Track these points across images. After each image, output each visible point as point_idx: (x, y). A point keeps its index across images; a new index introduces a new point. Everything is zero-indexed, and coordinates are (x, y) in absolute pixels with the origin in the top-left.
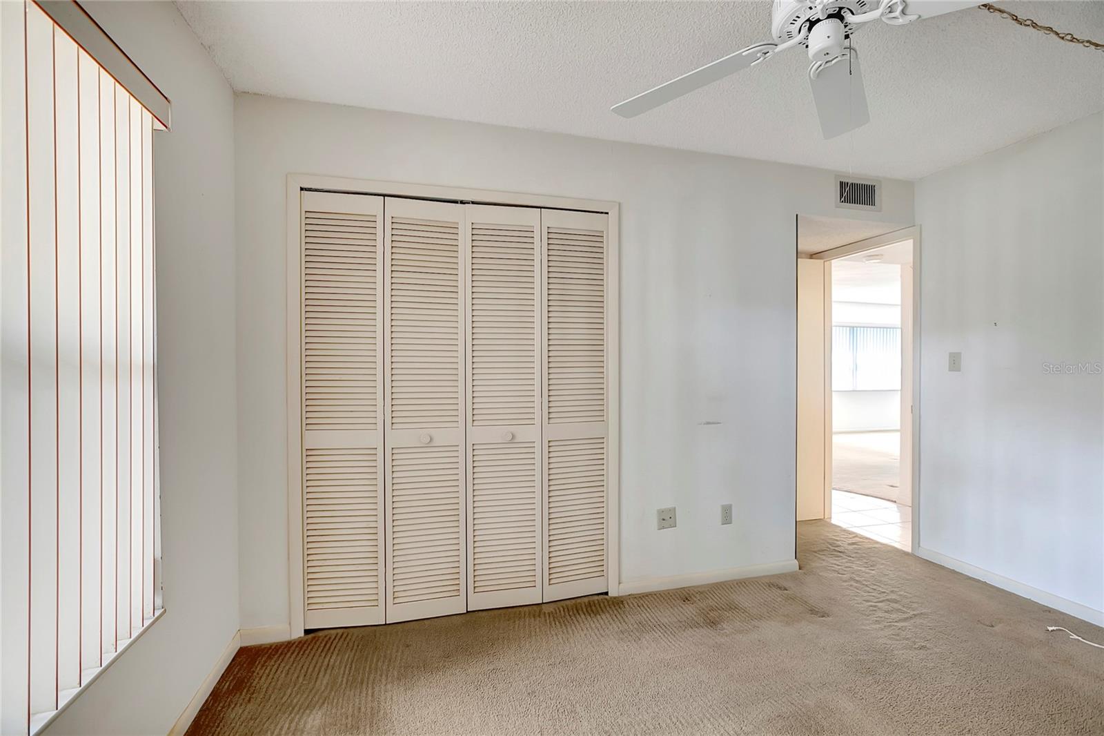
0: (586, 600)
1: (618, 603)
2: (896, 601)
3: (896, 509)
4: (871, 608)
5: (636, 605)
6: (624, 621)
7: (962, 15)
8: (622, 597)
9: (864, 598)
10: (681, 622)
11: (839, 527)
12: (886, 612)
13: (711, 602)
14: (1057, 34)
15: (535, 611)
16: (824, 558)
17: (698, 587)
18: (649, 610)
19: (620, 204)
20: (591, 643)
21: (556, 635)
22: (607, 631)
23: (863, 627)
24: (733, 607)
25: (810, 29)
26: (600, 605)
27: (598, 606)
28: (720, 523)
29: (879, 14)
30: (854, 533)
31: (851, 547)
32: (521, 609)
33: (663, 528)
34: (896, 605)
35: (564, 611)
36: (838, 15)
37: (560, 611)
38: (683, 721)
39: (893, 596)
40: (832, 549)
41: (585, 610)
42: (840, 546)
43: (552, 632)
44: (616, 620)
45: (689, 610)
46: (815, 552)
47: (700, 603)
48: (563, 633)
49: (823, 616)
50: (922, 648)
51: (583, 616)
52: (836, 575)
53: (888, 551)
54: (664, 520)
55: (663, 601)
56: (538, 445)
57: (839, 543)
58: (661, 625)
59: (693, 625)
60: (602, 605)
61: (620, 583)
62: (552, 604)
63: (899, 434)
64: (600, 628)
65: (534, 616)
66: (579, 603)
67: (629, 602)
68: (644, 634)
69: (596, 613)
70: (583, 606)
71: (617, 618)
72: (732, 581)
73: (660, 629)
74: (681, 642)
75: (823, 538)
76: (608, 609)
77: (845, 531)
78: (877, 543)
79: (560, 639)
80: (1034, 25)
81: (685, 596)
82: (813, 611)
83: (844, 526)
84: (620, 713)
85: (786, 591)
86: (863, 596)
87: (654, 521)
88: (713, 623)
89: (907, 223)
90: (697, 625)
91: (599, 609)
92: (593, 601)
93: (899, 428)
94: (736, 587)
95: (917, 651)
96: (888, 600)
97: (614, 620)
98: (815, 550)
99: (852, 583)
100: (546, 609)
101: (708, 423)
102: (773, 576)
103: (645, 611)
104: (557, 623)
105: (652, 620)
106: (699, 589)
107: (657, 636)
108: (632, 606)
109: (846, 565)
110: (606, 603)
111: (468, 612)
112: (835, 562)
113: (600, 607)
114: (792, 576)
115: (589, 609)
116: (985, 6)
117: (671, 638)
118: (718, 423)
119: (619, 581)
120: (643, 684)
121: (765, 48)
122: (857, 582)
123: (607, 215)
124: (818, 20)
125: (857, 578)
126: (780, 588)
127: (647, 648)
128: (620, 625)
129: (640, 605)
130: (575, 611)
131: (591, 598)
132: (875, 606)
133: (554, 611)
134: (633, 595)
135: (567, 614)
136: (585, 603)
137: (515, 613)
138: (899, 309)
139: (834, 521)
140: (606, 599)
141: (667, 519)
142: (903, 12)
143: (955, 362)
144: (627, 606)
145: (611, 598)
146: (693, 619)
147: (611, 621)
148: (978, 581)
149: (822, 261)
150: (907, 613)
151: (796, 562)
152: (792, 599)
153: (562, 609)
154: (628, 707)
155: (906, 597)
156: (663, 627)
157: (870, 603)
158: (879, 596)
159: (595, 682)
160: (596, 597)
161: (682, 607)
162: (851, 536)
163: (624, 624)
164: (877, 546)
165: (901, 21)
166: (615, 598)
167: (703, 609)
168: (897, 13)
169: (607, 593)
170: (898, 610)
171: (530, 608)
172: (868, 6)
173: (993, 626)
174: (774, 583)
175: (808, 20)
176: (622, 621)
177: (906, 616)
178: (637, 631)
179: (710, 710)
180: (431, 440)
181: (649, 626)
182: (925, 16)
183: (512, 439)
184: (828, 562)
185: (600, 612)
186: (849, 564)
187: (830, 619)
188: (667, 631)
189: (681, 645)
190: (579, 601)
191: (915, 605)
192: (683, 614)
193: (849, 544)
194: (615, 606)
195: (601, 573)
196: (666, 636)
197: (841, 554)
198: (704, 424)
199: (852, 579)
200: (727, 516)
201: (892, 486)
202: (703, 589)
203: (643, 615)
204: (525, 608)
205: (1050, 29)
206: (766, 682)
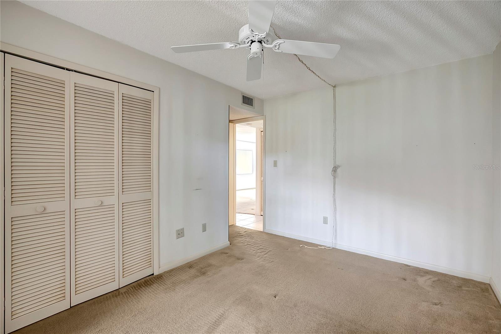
0: (143, 280)
1: (160, 277)
2: (262, 249)
3: (255, 217)
4: (256, 253)
5: (169, 276)
6: (165, 284)
7: (289, 55)
8: (161, 274)
9: (253, 250)
10: (190, 277)
11: (239, 226)
12: (260, 253)
13: (201, 266)
14: (307, 67)
15: (116, 293)
16: (237, 239)
17: (194, 261)
18: (175, 276)
19: (159, 88)
20: (152, 299)
21: (132, 301)
22: (158, 291)
23: (255, 260)
24: (210, 265)
25: (251, 43)
26: (151, 281)
27: (150, 281)
28: (202, 231)
29: (272, 47)
30: (245, 228)
31: (245, 233)
32: (107, 295)
33: (179, 238)
34: (262, 250)
35: (132, 288)
36: (260, 42)
37: (130, 290)
38: (202, 315)
39: (261, 247)
40: (239, 235)
41: (144, 285)
42: (241, 234)
43: (130, 301)
44: (161, 285)
45: (193, 271)
46: (234, 237)
47: (196, 267)
48: (136, 299)
49: (242, 260)
50: (272, 261)
51: (144, 288)
52: (242, 244)
53: (257, 232)
54: (179, 234)
55: (180, 270)
56: (116, 206)
57: (241, 232)
58: (183, 281)
59: (196, 277)
60: (152, 280)
61: (159, 268)
62: (125, 287)
63: (255, 189)
64: (154, 291)
65: (116, 296)
66: (140, 283)
67: (165, 275)
68: (176, 287)
69: (150, 285)
70: (142, 283)
71: (161, 284)
72: (207, 255)
73: (183, 283)
74: (193, 285)
75: (235, 231)
76: (156, 281)
77: (241, 228)
78: (252, 230)
79: (135, 302)
80: (303, 63)
81: (190, 266)
82: (238, 259)
83: (241, 226)
84: (175, 324)
85: (227, 254)
86: (252, 249)
87: (175, 235)
88: (204, 274)
89: (261, 114)
90: (198, 276)
91: (151, 282)
92: (147, 280)
93: (255, 187)
94: (209, 257)
95: (271, 263)
96: (260, 249)
97: (160, 285)
98: (234, 236)
99: (248, 246)
100: (122, 291)
101: (197, 189)
102: (222, 249)
103: (174, 277)
104: (131, 295)
105: (178, 280)
106: (195, 262)
107: (182, 286)
108: (167, 277)
109: (245, 240)
110: (154, 279)
111: (71, 307)
112: (241, 239)
113: (152, 281)
114: (228, 248)
115: (146, 284)
116: (295, 55)
117: (188, 285)
118: (201, 189)
119: (159, 266)
120: (181, 308)
121: (236, 44)
122: (249, 245)
123: (153, 92)
124: (255, 41)
125: (249, 244)
126: (225, 253)
127: (179, 292)
128: (164, 287)
129: (170, 275)
130: (139, 287)
131: (145, 279)
132: (257, 252)
133: (127, 290)
134: (166, 272)
135: (135, 290)
136: (143, 282)
137: (104, 298)
138: (255, 144)
139: (237, 225)
140: (153, 277)
141: (180, 234)
142: (278, 48)
143: (275, 164)
144: (164, 277)
145: (156, 276)
146: (195, 275)
147: (159, 286)
148: (282, 236)
149: (233, 124)
150: (266, 251)
151: (229, 242)
152: (230, 256)
153: (131, 289)
154: (178, 320)
155: (265, 246)
156: (184, 281)
157: (255, 251)
158: (257, 248)
159: (159, 315)
160: (148, 278)
161: (189, 271)
162: (244, 229)
163: (165, 285)
164: (252, 231)
165: (277, 51)
166: (158, 275)
167: (199, 269)
168: (277, 48)
169: (153, 274)
170: (264, 251)
171: (112, 293)
172: (269, 42)
173: (288, 249)
174: (222, 252)
175: (252, 40)
176: (164, 285)
177: (266, 253)
178: (173, 286)
179: (212, 307)
180: (45, 209)
181: (178, 283)
182: (283, 52)
183: (101, 204)
184: (239, 240)
185: (152, 283)
186: (246, 239)
187: (244, 260)
188: (186, 283)
189: (193, 286)
190: (139, 282)
191: (268, 248)
192: (191, 274)
193: (244, 232)
194: (159, 279)
195: (150, 265)
196: (186, 284)
197: (243, 236)
198: (195, 190)
199: (248, 244)
200: (204, 228)
201: (252, 209)
202: (196, 261)
203: (173, 279)
204: (110, 294)
205: (306, 65)
206: (229, 289)
